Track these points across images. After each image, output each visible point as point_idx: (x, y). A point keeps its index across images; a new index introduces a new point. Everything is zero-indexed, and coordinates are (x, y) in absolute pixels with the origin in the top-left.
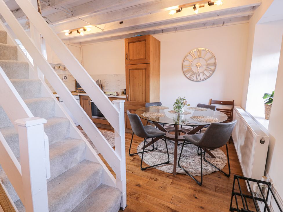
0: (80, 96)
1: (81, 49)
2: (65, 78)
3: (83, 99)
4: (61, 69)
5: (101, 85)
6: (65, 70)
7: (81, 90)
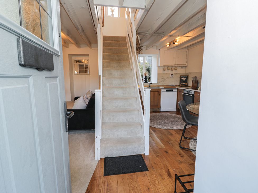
0: (178, 89)
1: (187, 52)
2: (172, 75)
3: (179, 92)
4: (169, 70)
5: (197, 81)
6: (172, 70)
7: (183, 84)
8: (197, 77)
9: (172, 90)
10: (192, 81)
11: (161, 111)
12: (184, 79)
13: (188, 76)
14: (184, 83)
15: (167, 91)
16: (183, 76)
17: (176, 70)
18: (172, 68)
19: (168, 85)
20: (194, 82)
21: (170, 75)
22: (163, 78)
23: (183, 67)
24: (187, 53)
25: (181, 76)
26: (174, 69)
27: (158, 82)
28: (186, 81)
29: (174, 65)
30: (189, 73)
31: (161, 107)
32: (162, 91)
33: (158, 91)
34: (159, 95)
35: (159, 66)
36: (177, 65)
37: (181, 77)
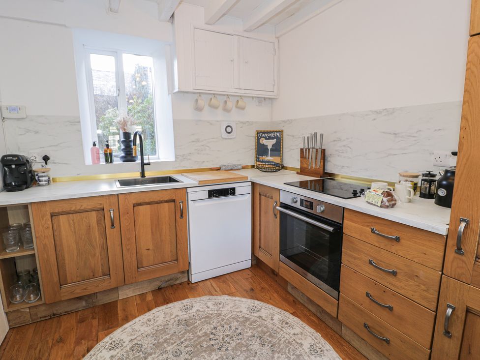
0: (253, 184)
1: (276, 47)
2: (229, 130)
3: (260, 195)
4: (216, 108)
5: (324, 151)
6: (226, 110)
7: (268, 162)
8: (322, 136)
9: (234, 189)
10: (302, 150)
11: (194, 279)
12: (270, 144)
13: (281, 132)
14: (269, 158)
15: (213, 194)
16: (264, 133)
17: (243, 109)
18: (226, 102)
19: (218, 166)
20: (312, 154)
21: (223, 130)
22: (198, 141)
23: (265, 99)
24: (275, 50)
25: (258, 133)
26: (234, 108)
27: (176, 157)
28: (277, 149)
29: (232, 91)
30: (284, 122)
31: (190, 263)
32: (191, 197)
33: (174, 201)
34: (178, 215)
35: (176, 90)
36: (243, 91)
37: (260, 135)
